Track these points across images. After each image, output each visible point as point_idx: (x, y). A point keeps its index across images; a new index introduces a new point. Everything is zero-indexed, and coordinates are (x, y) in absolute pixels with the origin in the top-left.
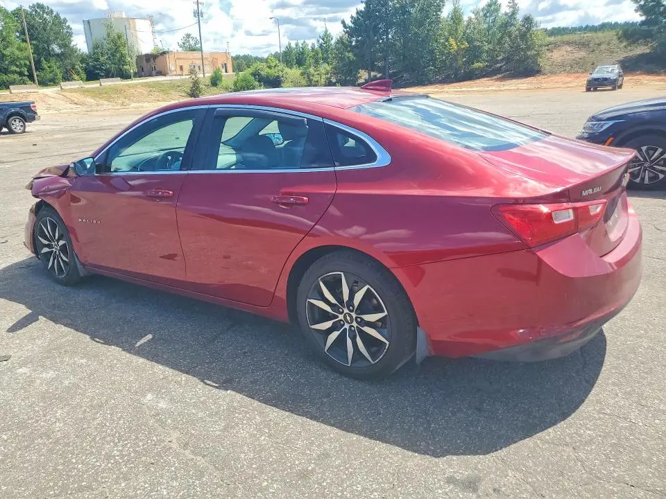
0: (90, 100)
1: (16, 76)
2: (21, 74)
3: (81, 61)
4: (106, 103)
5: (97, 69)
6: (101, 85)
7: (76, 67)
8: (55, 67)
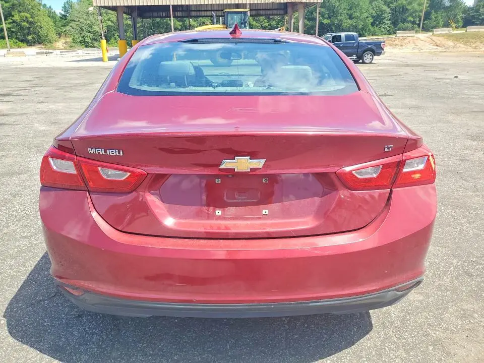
0: (451, 43)
1: (410, 25)
2: (413, 23)
3: (462, 12)
4: (462, 46)
5: (474, 18)
6: (466, 31)
7: (458, 17)
8: (440, 16)
